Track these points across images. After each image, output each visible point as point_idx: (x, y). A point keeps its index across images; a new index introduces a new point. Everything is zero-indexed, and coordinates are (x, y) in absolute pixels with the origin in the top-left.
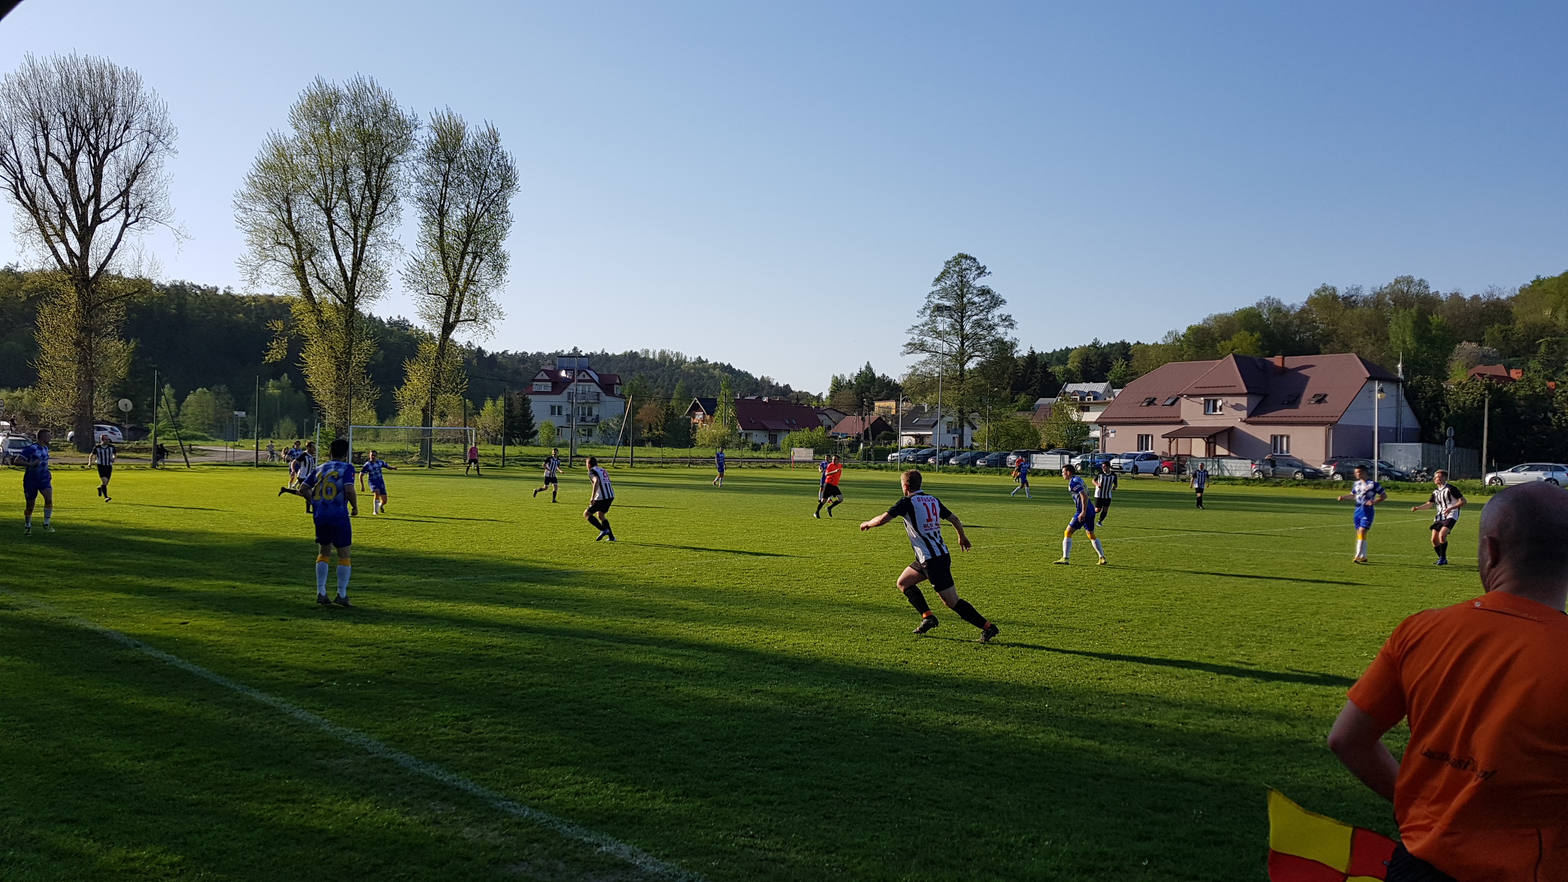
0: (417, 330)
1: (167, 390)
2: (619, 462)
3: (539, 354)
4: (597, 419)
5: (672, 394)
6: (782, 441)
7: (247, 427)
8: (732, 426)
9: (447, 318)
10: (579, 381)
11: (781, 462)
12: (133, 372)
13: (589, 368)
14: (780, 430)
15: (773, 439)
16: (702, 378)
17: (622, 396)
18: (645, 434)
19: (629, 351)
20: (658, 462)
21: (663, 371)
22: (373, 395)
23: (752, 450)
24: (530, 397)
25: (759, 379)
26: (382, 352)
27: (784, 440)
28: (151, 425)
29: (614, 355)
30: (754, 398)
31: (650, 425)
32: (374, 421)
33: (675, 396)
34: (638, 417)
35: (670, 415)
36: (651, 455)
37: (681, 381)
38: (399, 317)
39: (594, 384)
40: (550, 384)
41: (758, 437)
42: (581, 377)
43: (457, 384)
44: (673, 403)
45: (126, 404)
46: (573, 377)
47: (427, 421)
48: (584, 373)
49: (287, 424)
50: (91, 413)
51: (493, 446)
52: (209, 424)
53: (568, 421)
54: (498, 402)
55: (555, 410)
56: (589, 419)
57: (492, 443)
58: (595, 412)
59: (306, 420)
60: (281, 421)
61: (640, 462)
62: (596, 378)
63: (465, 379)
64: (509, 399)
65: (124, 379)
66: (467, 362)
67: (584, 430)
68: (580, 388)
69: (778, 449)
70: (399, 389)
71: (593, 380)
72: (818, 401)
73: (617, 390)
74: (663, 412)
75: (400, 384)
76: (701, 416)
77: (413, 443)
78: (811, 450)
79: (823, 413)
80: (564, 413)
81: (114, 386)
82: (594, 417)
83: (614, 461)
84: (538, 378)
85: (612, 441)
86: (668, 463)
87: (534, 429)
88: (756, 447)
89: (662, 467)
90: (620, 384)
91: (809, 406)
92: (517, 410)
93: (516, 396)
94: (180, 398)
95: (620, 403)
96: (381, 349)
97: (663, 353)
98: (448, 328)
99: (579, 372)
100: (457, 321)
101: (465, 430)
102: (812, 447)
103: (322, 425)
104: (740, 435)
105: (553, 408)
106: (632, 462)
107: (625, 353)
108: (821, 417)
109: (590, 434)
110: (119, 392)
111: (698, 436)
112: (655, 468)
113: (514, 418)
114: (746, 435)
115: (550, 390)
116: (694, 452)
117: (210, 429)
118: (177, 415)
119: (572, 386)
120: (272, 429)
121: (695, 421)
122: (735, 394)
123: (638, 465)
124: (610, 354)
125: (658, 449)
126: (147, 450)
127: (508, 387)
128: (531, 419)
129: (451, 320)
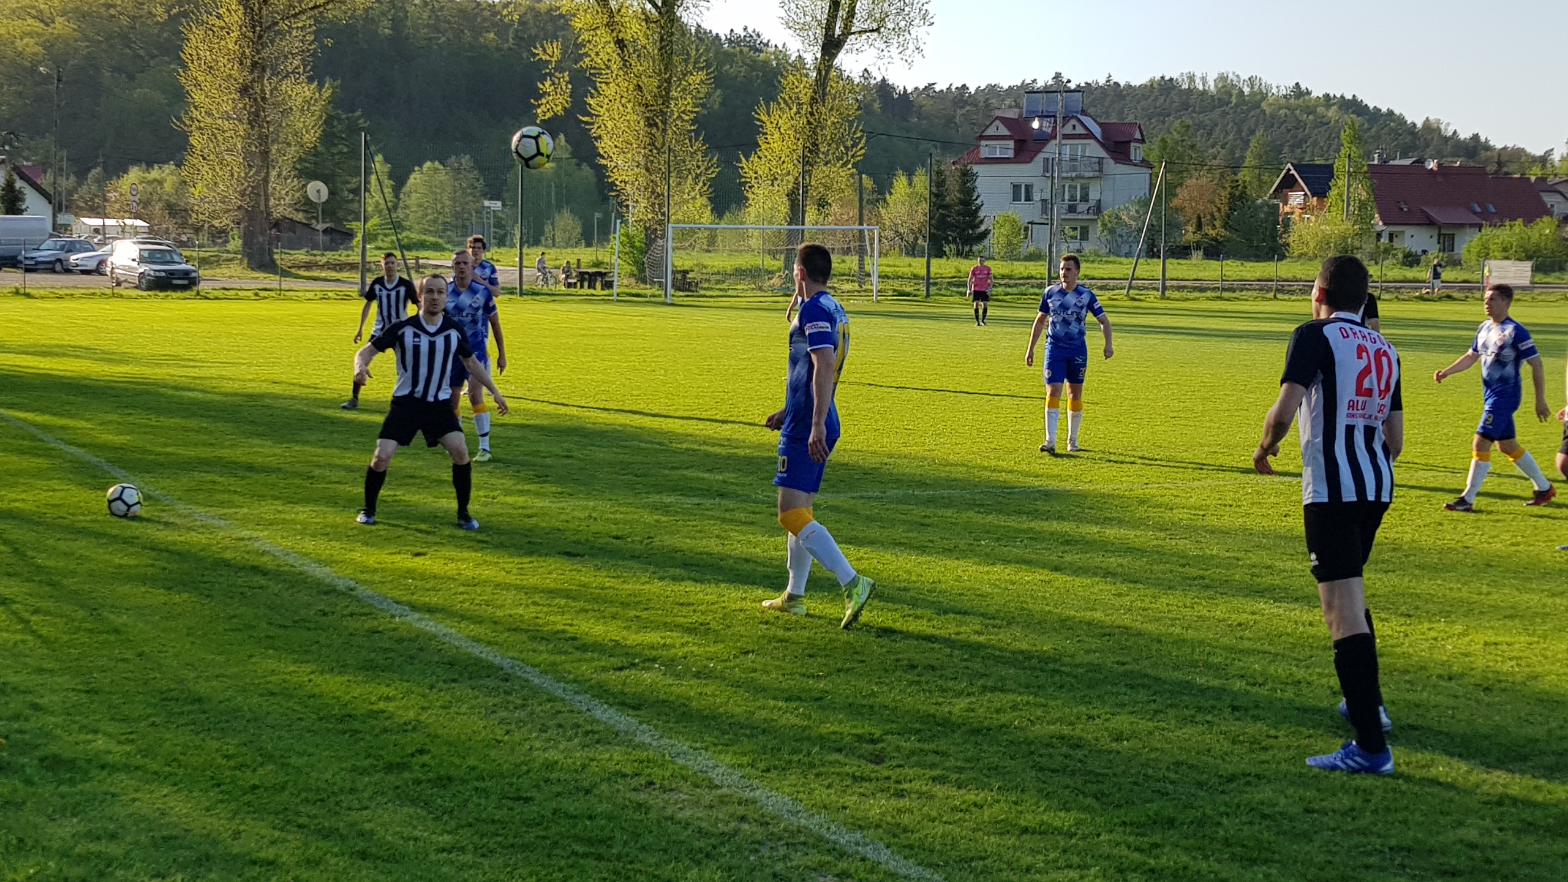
0: (777, 52)
1: (379, 163)
2: (1138, 288)
3: (992, 89)
4: (1098, 208)
5: (1243, 158)
6: (1465, 246)
7: (502, 227)
8: (1363, 218)
9: (829, 27)
10: (1066, 137)
11: (1461, 289)
12: (328, 137)
13: (1083, 112)
14: (1461, 226)
15: (1447, 243)
16: (1299, 125)
17: (1145, 163)
18: (1189, 235)
19: (1158, 77)
20: (1214, 289)
21: (1225, 114)
22: (707, 169)
23: (1404, 264)
24: (976, 168)
25: (1419, 125)
26: (718, 92)
27: (1468, 244)
28: (357, 226)
29: (1129, 86)
30: (1407, 162)
31: (1199, 218)
32: (707, 216)
33: (1249, 160)
34: (1175, 202)
35: (1239, 198)
36: (1201, 275)
37: (1258, 134)
38: (745, 29)
39: (1092, 142)
40: (1011, 144)
41: (1415, 239)
42: (1068, 129)
43: (846, 148)
44: (1244, 175)
45: (318, 191)
46: (1055, 128)
47: (796, 213)
48: (1073, 122)
49: (566, 222)
50: (267, 206)
51: (909, 260)
52: (445, 223)
53: (1044, 211)
54: (916, 179)
55: (1021, 193)
56: (1082, 207)
57: (907, 254)
58: (1094, 196)
59: (597, 215)
60: (557, 217)
61: (1179, 288)
62: (1097, 130)
63: (860, 138)
64: (939, 173)
65: (316, 146)
66: (864, 107)
67: (1075, 229)
68: (1067, 150)
69: (1456, 263)
70: (747, 158)
71: (1090, 135)
72: (1544, 166)
73: (1137, 152)
74: (1225, 194)
75: (750, 147)
76: (1300, 200)
77: (773, 254)
78: (1528, 265)
79: (1552, 190)
80: (1037, 196)
81: (301, 160)
82: (1092, 203)
83: (1130, 288)
84: (990, 132)
85: (1125, 249)
86: (1234, 291)
87: (983, 228)
88: (1411, 260)
89: (1220, 298)
90: (1143, 141)
91: (1524, 179)
92: (953, 195)
93: (950, 168)
94: (399, 179)
95: (1141, 176)
96: (715, 89)
97: (1222, 78)
98: (832, 46)
99: (1066, 119)
100: (847, 32)
101: (861, 231)
102: (1529, 258)
103: (625, 222)
104: (1379, 235)
105: (1016, 188)
106: (1164, 288)
107: (1152, 81)
108: (1549, 199)
109: (1085, 235)
110: (307, 171)
111: (1292, 238)
112: (1208, 299)
113: (946, 207)
114: (1391, 237)
115: (1010, 154)
116: (1284, 269)
117: (444, 231)
118: (395, 207)
119: (1052, 148)
120: (542, 233)
121: (1287, 209)
122: (1368, 155)
123: (1177, 294)
124: (1122, 84)
125: (1214, 264)
126: (352, 267)
127: (933, 150)
128: (979, 208)
129: (838, 32)
